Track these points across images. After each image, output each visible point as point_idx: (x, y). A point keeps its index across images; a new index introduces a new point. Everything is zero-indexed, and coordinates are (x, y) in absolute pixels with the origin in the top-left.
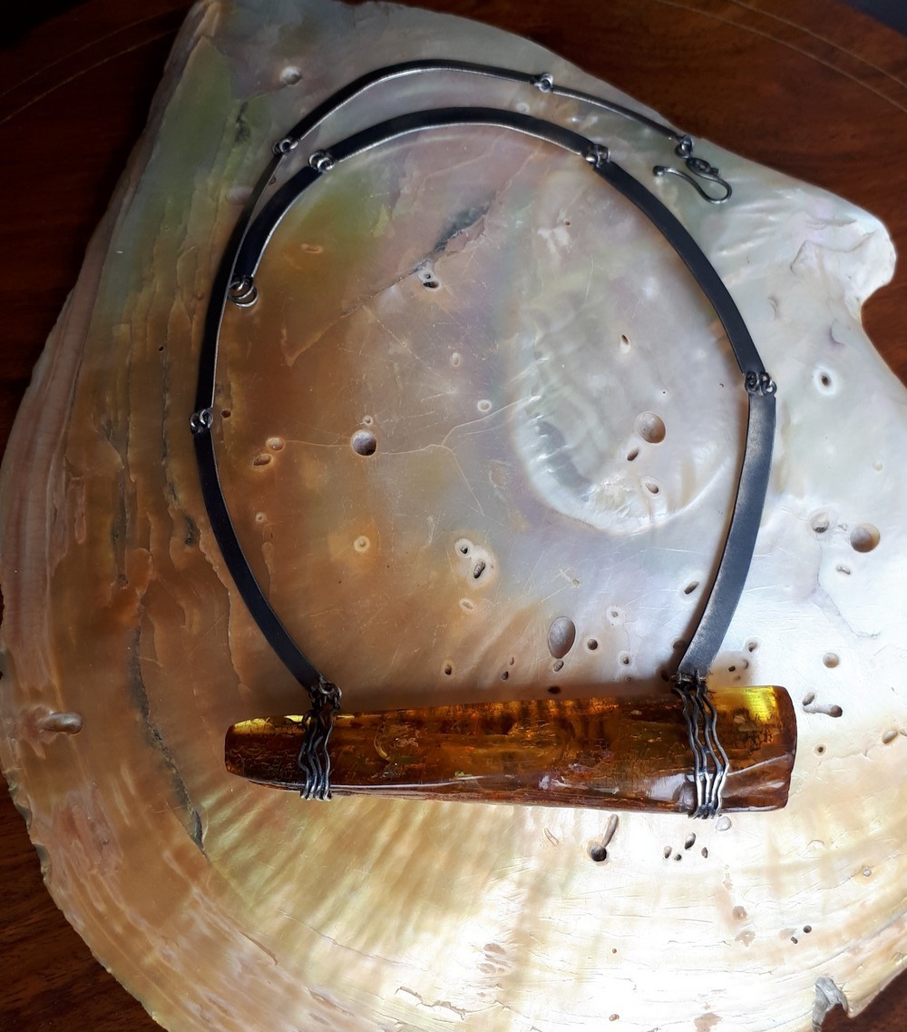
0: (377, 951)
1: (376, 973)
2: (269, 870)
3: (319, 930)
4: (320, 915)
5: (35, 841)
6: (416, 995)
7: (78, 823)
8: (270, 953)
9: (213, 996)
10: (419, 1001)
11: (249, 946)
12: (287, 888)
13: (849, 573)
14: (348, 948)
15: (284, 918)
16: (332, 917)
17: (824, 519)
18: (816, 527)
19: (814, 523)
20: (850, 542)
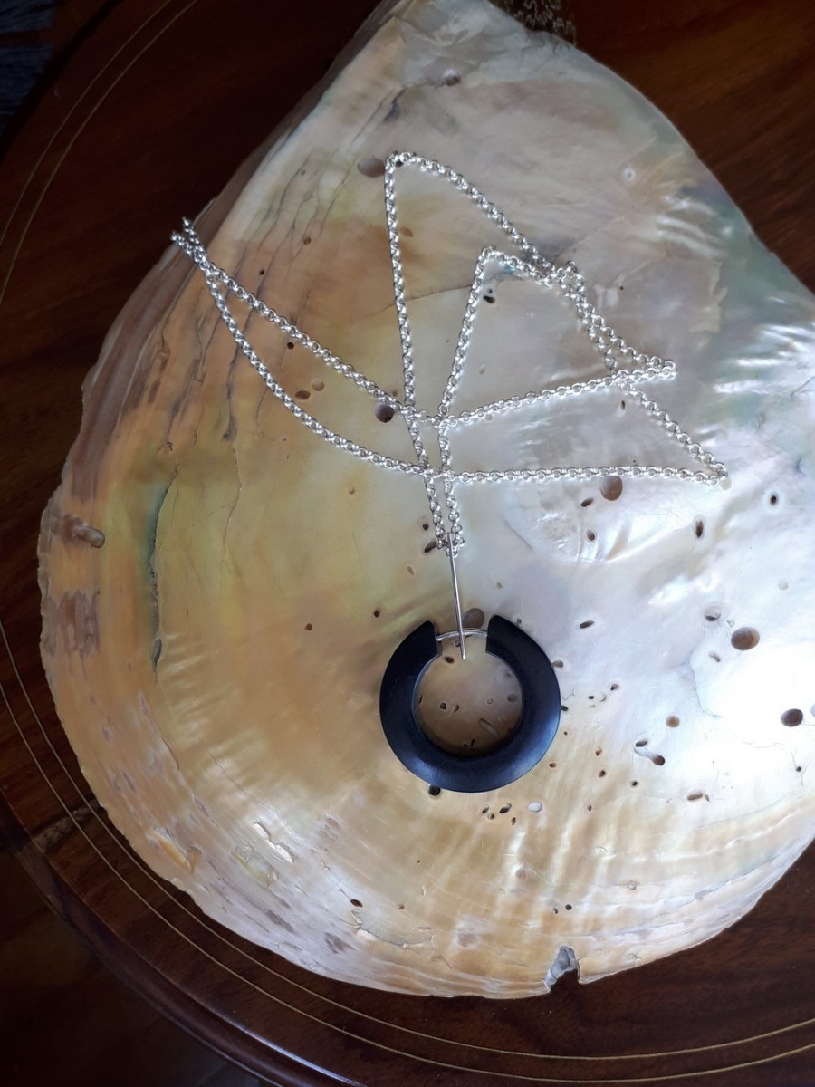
0: (250, 790)
1: (245, 804)
2: (196, 703)
3: (216, 758)
4: (220, 749)
5: (43, 613)
6: (267, 831)
7: (76, 613)
8: (177, 761)
9: (127, 773)
10: (267, 836)
11: (164, 749)
12: (205, 721)
13: (718, 660)
14: (231, 779)
15: (196, 740)
16: (227, 754)
17: (717, 611)
18: (708, 615)
19: (708, 611)
20: (730, 637)
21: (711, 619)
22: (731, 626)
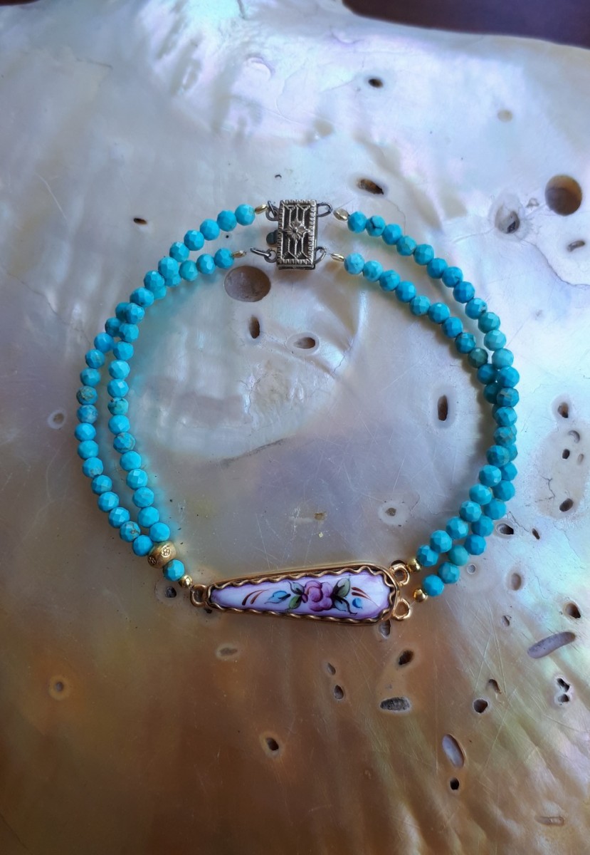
17: (506, 213)
18: (506, 227)
19: (500, 226)
20: (553, 212)
21: (513, 226)
22: (537, 205)
